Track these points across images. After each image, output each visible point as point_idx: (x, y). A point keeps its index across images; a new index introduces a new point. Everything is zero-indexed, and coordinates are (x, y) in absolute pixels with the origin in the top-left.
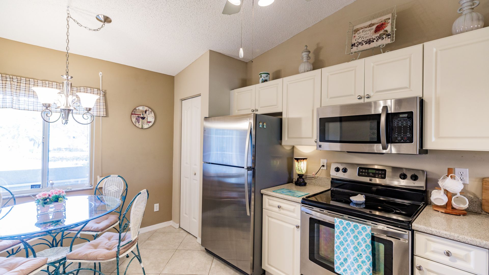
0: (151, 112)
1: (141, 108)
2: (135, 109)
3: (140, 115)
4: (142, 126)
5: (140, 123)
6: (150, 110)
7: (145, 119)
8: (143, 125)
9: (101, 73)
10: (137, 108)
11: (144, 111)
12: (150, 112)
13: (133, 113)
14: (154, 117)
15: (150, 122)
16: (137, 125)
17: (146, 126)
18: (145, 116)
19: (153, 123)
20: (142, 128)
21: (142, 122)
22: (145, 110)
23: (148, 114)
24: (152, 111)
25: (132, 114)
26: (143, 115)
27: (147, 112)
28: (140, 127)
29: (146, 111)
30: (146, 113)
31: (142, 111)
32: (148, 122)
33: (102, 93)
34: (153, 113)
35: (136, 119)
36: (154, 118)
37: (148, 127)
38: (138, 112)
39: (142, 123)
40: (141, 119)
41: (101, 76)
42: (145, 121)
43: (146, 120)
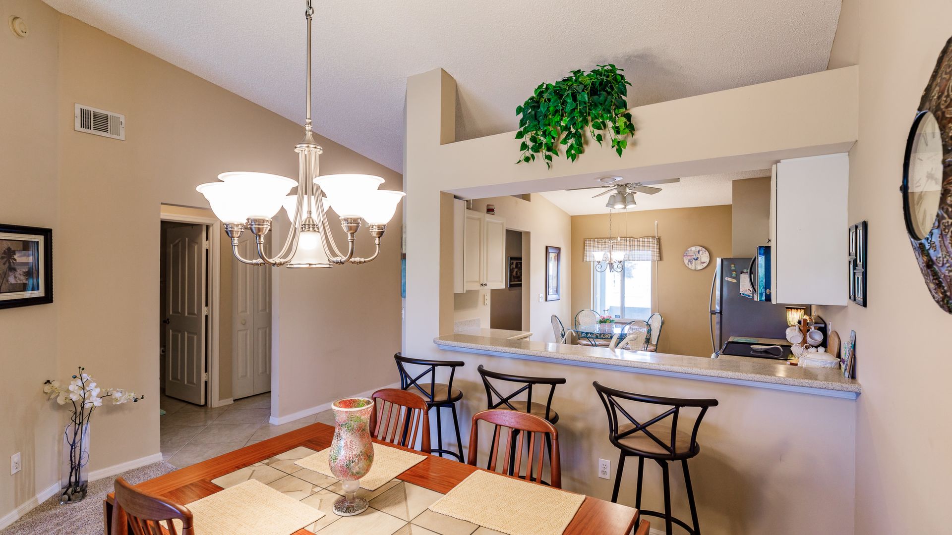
0: (705, 251)
7: (698, 260)
8: (697, 266)
9: (656, 222)
10: (689, 249)
13: (685, 255)
15: (704, 263)
16: (690, 266)
18: (699, 256)
19: (707, 263)
20: (695, 270)
21: (695, 263)
22: (697, 250)
23: (702, 254)
26: (695, 255)
28: (693, 268)
30: (699, 253)
31: (695, 252)
33: (656, 240)
35: (689, 260)
36: (709, 258)
37: (702, 268)
38: (690, 253)
41: (656, 224)
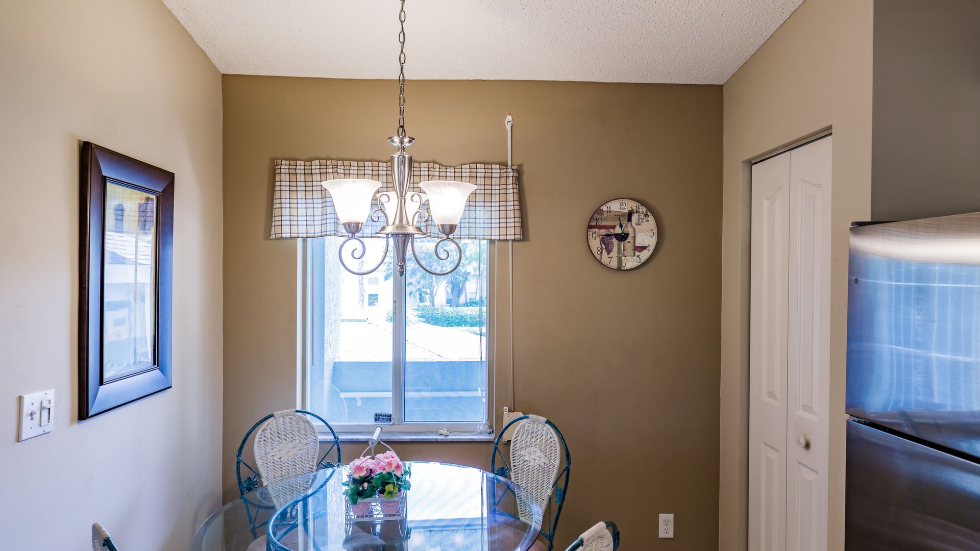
0: (646, 215)
1: (615, 206)
2: (599, 211)
3: (614, 227)
4: (620, 261)
5: (614, 253)
6: (643, 209)
7: (627, 241)
8: (623, 258)
9: (509, 118)
10: (604, 208)
11: (624, 215)
12: (642, 216)
13: (593, 224)
14: (655, 231)
15: (642, 248)
16: (605, 259)
17: (630, 262)
18: (630, 230)
19: (651, 251)
20: (619, 269)
21: (619, 249)
22: (626, 211)
23: (638, 224)
24: (649, 214)
25: (590, 227)
26: (621, 226)
27: (635, 218)
28: (614, 264)
29: (630, 214)
30: (630, 220)
31: (619, 216)
32: (638, 249)
33: (511, 174)
34: (651, 218)
35: (603, 241)
36: (656, 235)
37: (636, 264)
38: (606, 219)
39: (619, 252)
40: (615, 241)
41: (508, 127)
42: (628, 245)
43: (632, 241)
